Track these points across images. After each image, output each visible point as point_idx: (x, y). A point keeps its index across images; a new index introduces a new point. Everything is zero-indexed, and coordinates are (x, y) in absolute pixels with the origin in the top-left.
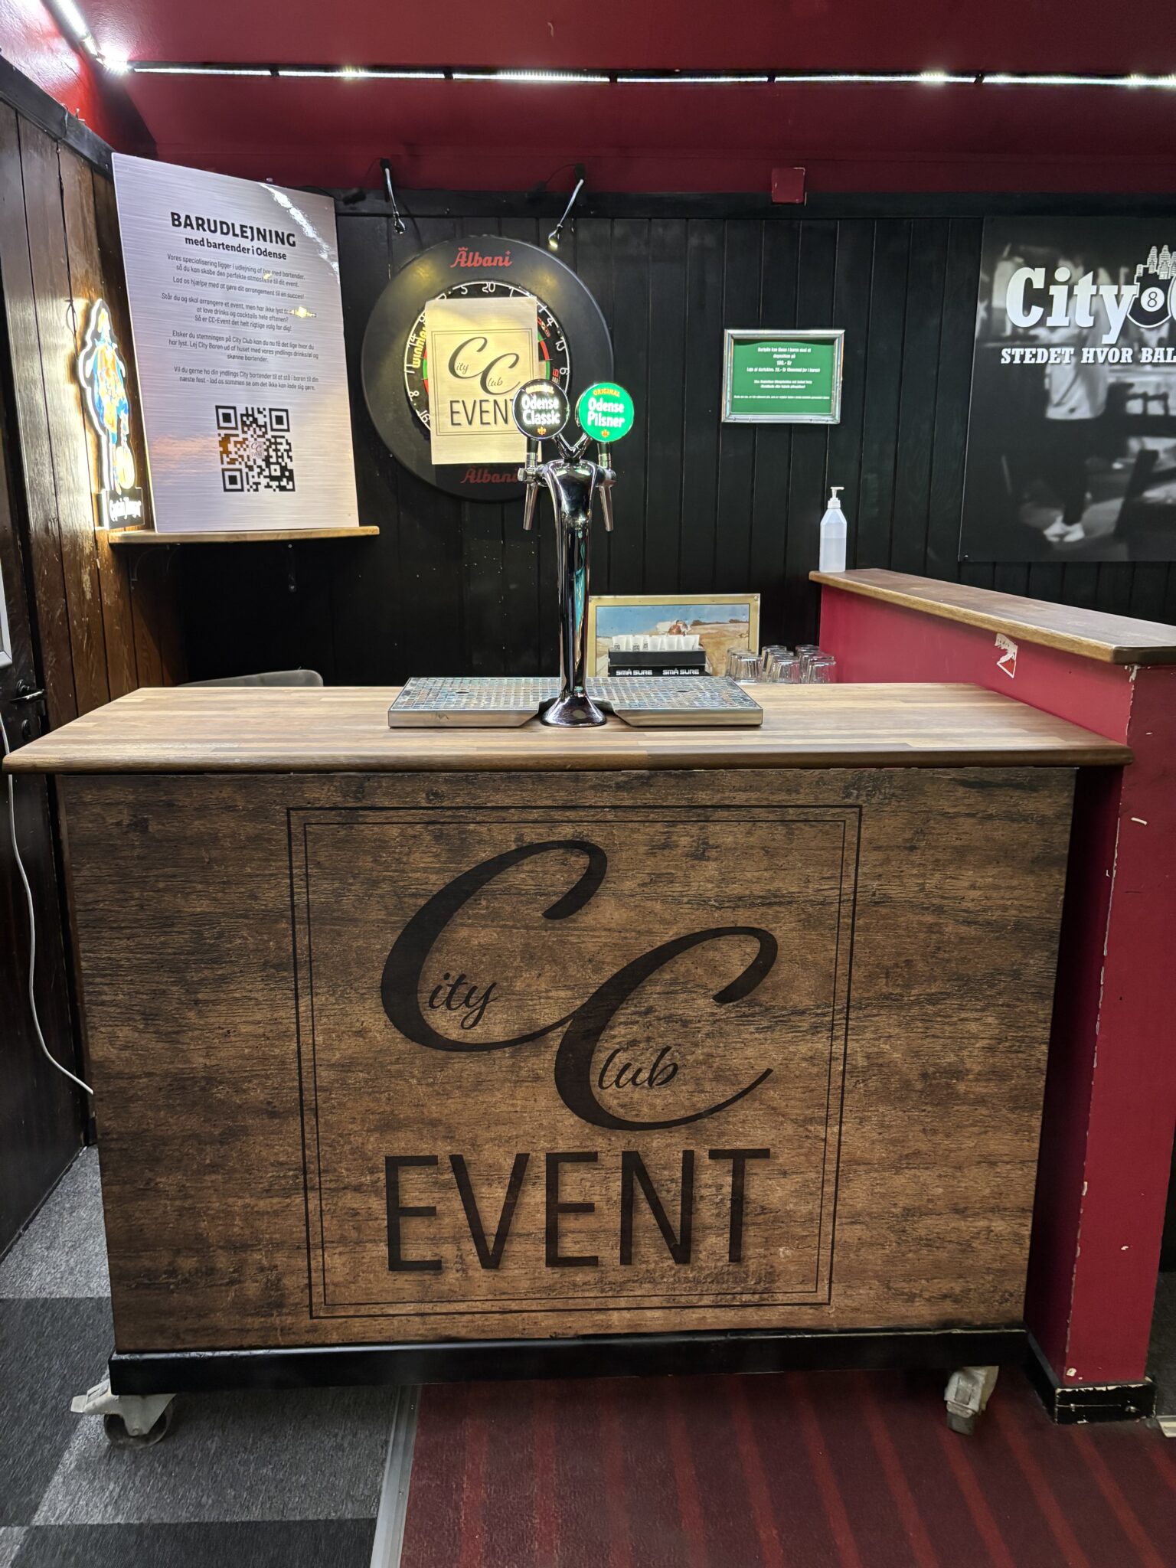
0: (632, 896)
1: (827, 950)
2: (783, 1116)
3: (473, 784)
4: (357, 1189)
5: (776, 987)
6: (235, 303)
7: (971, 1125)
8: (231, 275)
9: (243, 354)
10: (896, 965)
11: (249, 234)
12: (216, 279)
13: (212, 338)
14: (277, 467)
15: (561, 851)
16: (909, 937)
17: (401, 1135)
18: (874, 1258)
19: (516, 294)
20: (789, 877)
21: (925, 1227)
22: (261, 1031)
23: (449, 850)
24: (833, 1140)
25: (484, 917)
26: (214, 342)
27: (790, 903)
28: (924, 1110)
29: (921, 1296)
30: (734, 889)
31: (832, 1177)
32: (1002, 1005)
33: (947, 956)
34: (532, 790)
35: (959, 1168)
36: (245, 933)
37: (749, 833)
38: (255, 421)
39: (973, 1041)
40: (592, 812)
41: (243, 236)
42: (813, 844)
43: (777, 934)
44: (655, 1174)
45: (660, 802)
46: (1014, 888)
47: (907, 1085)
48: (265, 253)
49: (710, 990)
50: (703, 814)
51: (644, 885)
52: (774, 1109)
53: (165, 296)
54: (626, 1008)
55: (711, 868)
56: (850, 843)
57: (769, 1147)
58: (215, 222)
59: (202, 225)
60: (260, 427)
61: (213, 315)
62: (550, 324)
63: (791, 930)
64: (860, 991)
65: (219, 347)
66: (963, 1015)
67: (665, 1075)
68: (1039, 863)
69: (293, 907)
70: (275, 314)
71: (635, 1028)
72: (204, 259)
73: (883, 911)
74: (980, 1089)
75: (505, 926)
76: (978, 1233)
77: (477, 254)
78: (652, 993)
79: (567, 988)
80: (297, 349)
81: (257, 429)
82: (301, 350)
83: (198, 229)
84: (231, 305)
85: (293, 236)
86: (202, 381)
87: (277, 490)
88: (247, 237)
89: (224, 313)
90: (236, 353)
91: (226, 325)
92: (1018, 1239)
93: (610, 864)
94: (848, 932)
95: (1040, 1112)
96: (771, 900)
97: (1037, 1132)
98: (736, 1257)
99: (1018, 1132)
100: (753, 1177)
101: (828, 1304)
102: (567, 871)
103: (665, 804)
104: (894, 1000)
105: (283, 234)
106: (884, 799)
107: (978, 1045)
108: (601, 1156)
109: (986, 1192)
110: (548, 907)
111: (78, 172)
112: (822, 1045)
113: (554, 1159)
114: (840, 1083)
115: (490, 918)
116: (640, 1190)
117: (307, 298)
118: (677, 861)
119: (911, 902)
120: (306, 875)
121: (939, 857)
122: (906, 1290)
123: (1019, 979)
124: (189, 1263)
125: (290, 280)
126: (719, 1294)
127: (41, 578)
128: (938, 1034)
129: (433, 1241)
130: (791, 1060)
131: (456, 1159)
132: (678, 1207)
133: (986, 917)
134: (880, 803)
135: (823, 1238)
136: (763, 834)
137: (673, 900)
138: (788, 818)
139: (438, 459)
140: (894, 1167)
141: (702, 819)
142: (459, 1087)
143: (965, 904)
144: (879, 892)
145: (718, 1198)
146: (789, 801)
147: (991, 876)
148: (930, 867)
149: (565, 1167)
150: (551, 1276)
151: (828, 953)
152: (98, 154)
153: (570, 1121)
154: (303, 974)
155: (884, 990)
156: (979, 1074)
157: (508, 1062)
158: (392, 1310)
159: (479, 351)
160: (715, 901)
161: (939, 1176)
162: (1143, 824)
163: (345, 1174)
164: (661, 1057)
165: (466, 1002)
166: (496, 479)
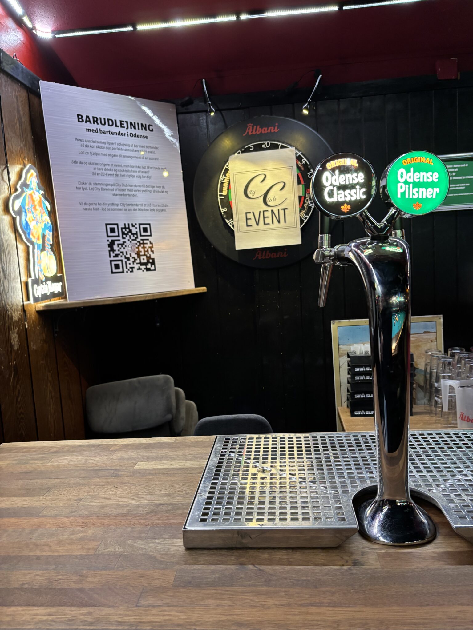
6: (117, 164)
8: (114, 149)
9: (122, 193)
11: (125, 125)
12: (105, 151)
13: (103, 184)
14: (145, 257)
19: (282, 147)
26: (104, 187)
38: (130, 231)
41: (121, 127)
48: (135, 136)
53: (73, 162)
58: (104, 119)
59: (97, 121)
60: (133, 234)
61: (103, 171)
62: (304, 162)
65: (108, 190)
70: (141, 170)
72: (98, 140)
77: (259, 126)
80: (155, 189)
81: (132, 236)
82: (157, 189)
83: (94, 123)
84: (115, 165)
85: (152, 125)
86: (97, 209)
87: (145, 270)
88: (124, 127)
89: (110, 170)
90: (117, 192)
91: (112, 177)
105: (145, 125)
111: (15, 90)
117: (161, 160)
125: (150, 150)
139: (239, 247)
152: (31, 82)
159: (262, 182)
166: (274, 256)
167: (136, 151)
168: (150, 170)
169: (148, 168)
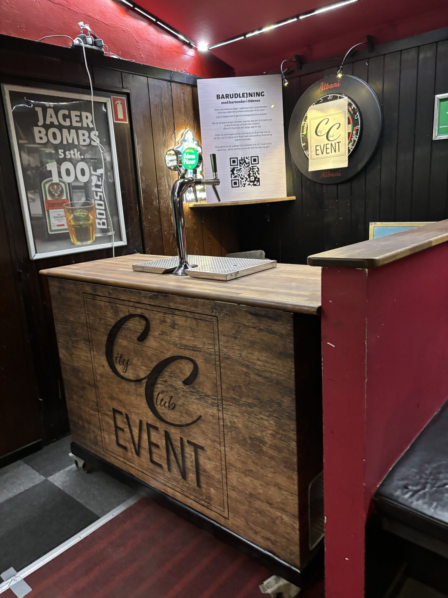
0: (157, 338)
1: (213, 373)
2: (207, 436)
3: (116, 291)
4: (108, 415)
5: (200, 384)
6: (239, 121)
7: (270, 467)
8: (237, 112)
9: (241, 138)
10: (236, 386)
11: (246, 96)
12: (232, 114)
13: (228, 134)
14: (253, 177)
16: (239, 375)
17: (115, 402)
18: (242, 508)
19: (340, 98)
20: (199, 341)
21: (258, 504)
22: (85, 359)
23: (114, 312)
24: (223, 452)
26: (230, 136)
27: (200, 351)
28: (252, 453)
29: (259, 534)
30: (184, 342)
31: (224, 467)
32: (276, 417)
33: (253, 387)
34: (129, 295)
35: (268, 484)
36: (79, 328)
37: (186, 321)
38: (245, 161)
39: (266, 429)
40: (144, 305)
41: (243, 97)
42: (204, 329)
43: (198, 362)
44: (173, 441)
45: (160, 305)
46: (273, 364)
47: (244, 439)
48: (252, 101)
49: (181, 379)
50: (172, 311)
51: (160, 334)
52: (204, 432)
53: (213, 123)
54: (160, 378)
55: (176, 333)
56: (216, 331)
57: (204, 446)
58: (233, 94)
59: (228, 97)
60: (247, 164)
61: (230, 126)
62: (353, 108)
63: (202, 362)
64: (225, 394)
65: (232, 137)
66: (262, 416)
67: (173, 407)
68: (282, 355)
69: (87, 322)
70: (255, 122)
71: (163, 386)
72: (228, 108)
73: (229, 362)
74: (271, 452)
75: (129, 341)
76: (278, 517)
77: (328, 84)
78: (166, 374)
79: (145, 366)
80: (263, 134)
81: (246, 165)
82: (265, 134)
83: (226, 98)
84: (238, 122)
85: (263, 92)
86: (225, 150)
87: (253, 186)
88: (245, 97)
89: (235, 125)
90: (238, 138)
91: (235, 129)
92: (293, 528)
93: (151, 325)
94: (219, 368)
95: (296, 473)
96: (195, 349)
97: (296, 482)
98: (199, 485)
99: (288, 478)
100: (201, 456)
101: (228, 519)
102: (141, 325)
103: (162, 306)
104: (237, 401)
105: (259, 93)
106: (224, 315)
107: (268, 432)
108: (159, 429)
109: (279, 500)
110: (138, 336)
111: (183, 89)
112: (215, 411)
113: (149, 426)
114: (223, 430)
115: (125, 337)
116: (170, 446)
117: (268, 114)
118: (167, 327)
119: (238, 361)
120: (88, 314)
121: (245, 344)
122: (254, 528)
123: (281, 407)
124: (81, 423)
125: (261, 109)
126: (196, 497)
127: (147, 219)
128: (254, 422)
129: (125, 440)
130: (207, 414)
131: (126, 415)
132: (181, 458)
133: (265, 374)
134: (223, 317)
135: (224, 491)
136: (190, 322)
137: (168, 342)
138: (196, 317)
139: (311, 169)
140: (244, 473)
141: (172, 313)
142: (125, 391)
143: (257, 367)
144: (226, 354)
145: (191, 460)
146: (196, 311)
147: (265, 357)
148: (242, 347)
149: (151, 429)
150: (152, 466)
151: (213, 374)
152: (193, 81)
153: (151, 413)
154: (91, 344)
155: (233, 396)
156: (270, 445)
157: (134, 387)
158: (119, 458)
159: (326, 124)
160: (179, 345)
161: (261, 485)
162: (332, 347)
163: (105, 409)
164: (171, 399)
165: (123, 364)
166: (333, 175)
167: (251, 111)
168: (260, 122)
169: (259, 120)
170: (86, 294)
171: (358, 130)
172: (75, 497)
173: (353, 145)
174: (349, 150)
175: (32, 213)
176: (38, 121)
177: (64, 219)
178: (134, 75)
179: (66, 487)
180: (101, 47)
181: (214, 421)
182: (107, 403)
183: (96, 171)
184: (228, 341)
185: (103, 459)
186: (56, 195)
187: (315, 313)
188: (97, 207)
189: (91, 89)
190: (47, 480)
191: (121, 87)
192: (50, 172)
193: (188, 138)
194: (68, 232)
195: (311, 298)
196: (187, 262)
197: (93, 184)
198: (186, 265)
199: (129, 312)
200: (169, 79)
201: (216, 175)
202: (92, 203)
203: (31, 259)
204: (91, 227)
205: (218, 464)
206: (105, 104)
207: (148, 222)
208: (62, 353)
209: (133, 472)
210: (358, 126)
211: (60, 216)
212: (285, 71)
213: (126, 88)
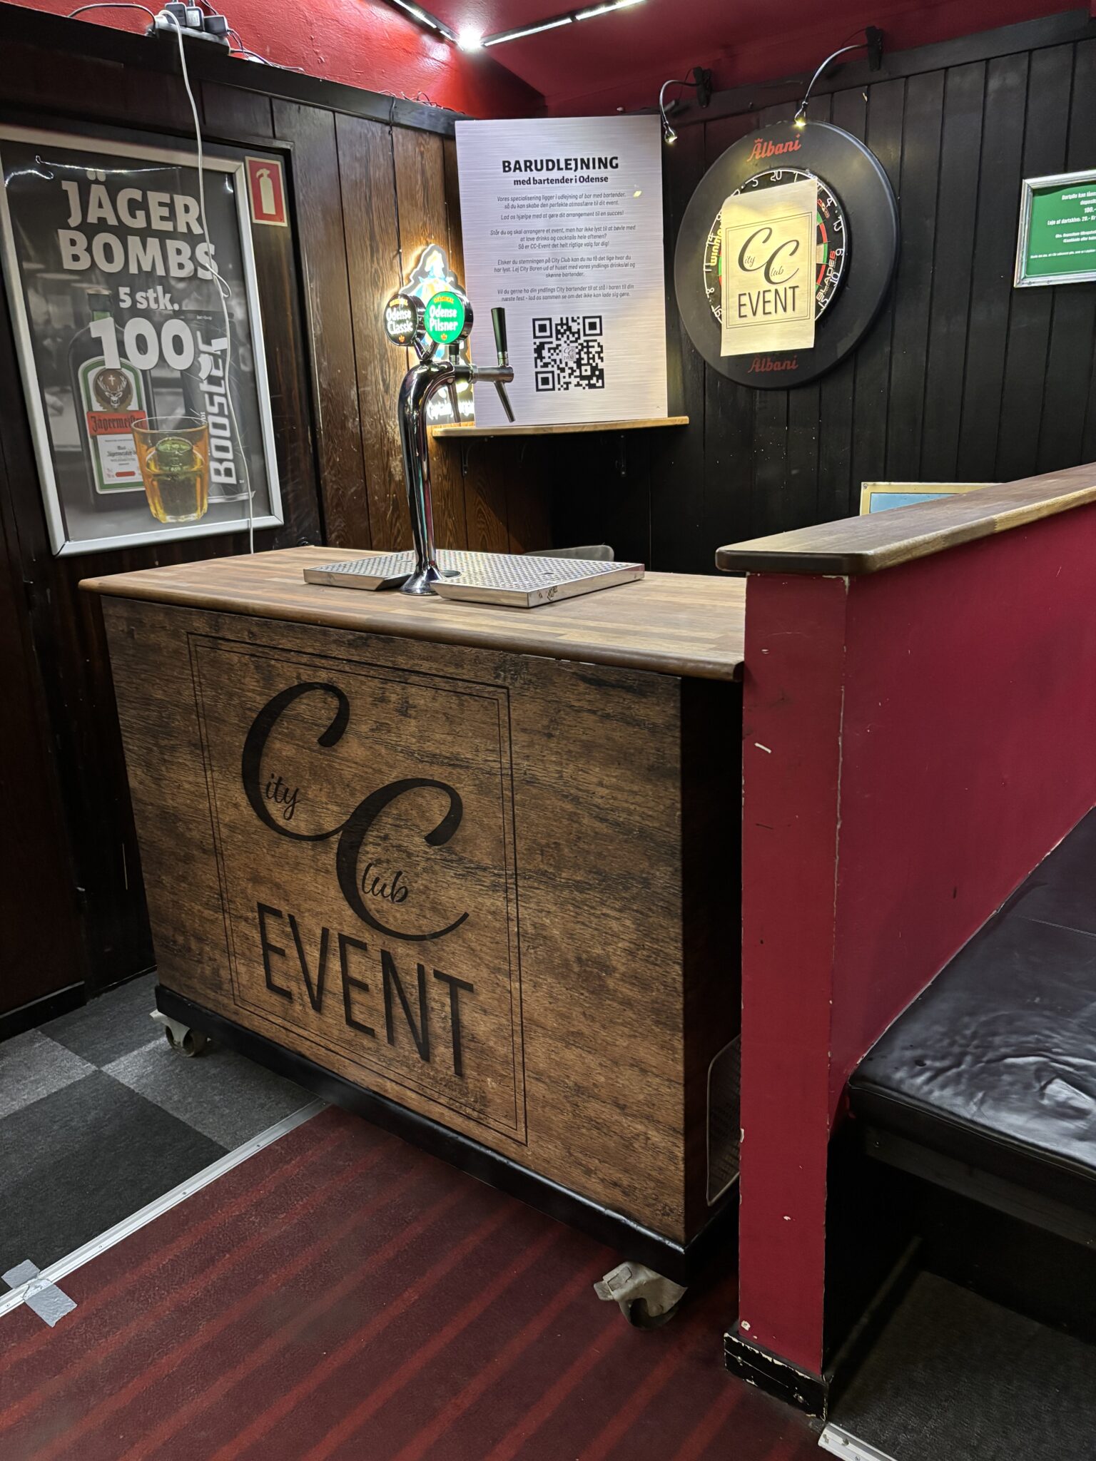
0: (367, 738)
1: (496, 817)
2: (480, 959)
3: (269, 628)
4: (246, 920)
5: (466, 841)
6: (555, 228)
7: (622, 1024)
8: (553, 205)
9: (561, 272)
10: (548, 845)
11: (573, 166)
12: (539, 211)
13: (533, 261)
14: (588, 368)
15: (322, 692)
16: (555, 821)
17: (263, 889)
18: (559, 1120)
19: (801, 178)
20: (464, 744)
21: (593, 1108)
22: (192, 789)
23: (264, 679)
24: (516, 994)
25: (286, 735)
26: (535, 265)
27: (467, 767)
28: (582, 994)
29: (595, 1173)
30: (429, 746)
31: (519, 1028)
32: (637, 911)
33: (586, 847)
34: (301, 639)
35: (616, 1063)
36: (178, 717)
37: (434, 699)
38: (569, 328)
39: (615, 939)
40: (337, 662)
41: (567, 169)
42: (477, 717)
43: (461, 793)
44: (401, 975)
45: (375, 661)
46: (635, 793)
47: (566, 964)
48: (588, 179)
49: (422, 831)
50: (403, 675)
51: (372, 730)
52: (472, 950)
53: (493, 233)
54: (372, 831)
55: (412, 726)
56: (503, 721)
57: (472, 983)
58: (542, 161)
59: (530, 167)
60: (573, 334)
61: (535, 242)
62: (829, 204)
63: (471, 792)
64: (523, 862)
65: (539, 269)
66: (605, 910)
67: (401, 896)
68: (654, 772)
69: (197, 704)
70: (593, 233)
71: (379, 849)
72: (529, 196)
73: (534, 791)
74: (626, 990)
75: (297, 745)
76: (638, 1135)
77: (771, 142)
78: (387, 821)
79: (338, 805)
80: (614, 261)
81: (571, 336)
82: (617, 262)
83: (526, 170)
84: (553, 230)
85: (616, 158)
86: (522, 299)
87: (587, 387)
88: (571, 169)
89: (545, 239)
90: (554, 271)
91: (547, 249)
92: (672, 1157)
93: (351, 708)
94: (510, 804)
95: (681, 1034)
96: (454, 762)
97: (680, 1055)
98: (459, 1072)
99: (662, 1047)
100: (464, 1006)
101: (526, 1146)
102: (328, 709)
103: (379, 663)
104: (550, 878)
105: (606, 159)
106: (525, 684)
107: (620, 945)
108: (369, 947)
109: (641, 1097)
110: (320, 735)
111: (420, 145)
112: (500, 903)
113: (344, 940)
114: (516, 944)
115: (291, 736)
116: (394, 986)
117: (627, 213)
118: (390, 714)
119: (554, 787)
120: (200, 682)
121: (571, 749)
122: (584, 1162)
123: (649, 889)
124: (180, 939)
125: (610, 199)
126: (451, 1098)
127: (331, 464)
128: (587, 923)
129: (287, 976)
130: (480, 910)
131: (291, 917)
132: (419, 1011)
133: (614, 817)
134: (521, 688)
135: (517, 1083)
136: (443, 702)
137: (393, 748)
138: (459, 690)
139: (726, 351)
140: (564, 1040)
141: (402, 680)
142: (288, 863)
143: (596, 800)
144: (528, 772)
145: (443, 1015)
146: (457, 674)
147: (616, 777)
148: (565, 757)
149: (350, 948)
150: (350, 1033)
151: (497, 820)
152: (446, 125)
153: (349, 912)
154: (206, 754)
155: (541, 866)
156: (623, 974)
157: (311, 853)
158: (271, 1018)
159: (764, 242)
160: (418, 754)
161: (600, 1064)
162: (767, 752)
163: (240, 907)
164: (397, 879)
165: (284, 798)
166: (777, 367)
167: (587, 204)
168: (607, 232)
169: (605, 229)
170: (193, 637)
171: (841, 257)
172: (167, 1107)
173: (827, 296)
174: (818, 308)
175: (55, 442)
176: (69, 216)
177: (134, 460)
178: (302, 107)
179: (146, 1086)
180: (222, 34)
181: (498, 925)
182: (243, 891)
183: (210, 344)
184: (531, 744)
185: (234, 1022)
186: (114, 398)
187: (731, 678)
188: (213, 431)
189: (196, 139)
190: (101, 1072)
191: (271, 134)
192: (98, 341)
193: (432, 268)
194: (144, 492)
195: (721, 645)
196: (433, 563)
197: (203, 374)
198: (431, 569)
199: (298, 677)
200: (386, 117)
201: (504, 358)
202: (200, 421)
203: (54, 554)
204: (199, 479)
205: (504, 1021)
206: (231, 177)
207: (333, 472)
208: (136, 777)
209: (305, 1048)
210: (840, 250)
211: (125, 451)
212: (668, 107)
213: (283, 139)
